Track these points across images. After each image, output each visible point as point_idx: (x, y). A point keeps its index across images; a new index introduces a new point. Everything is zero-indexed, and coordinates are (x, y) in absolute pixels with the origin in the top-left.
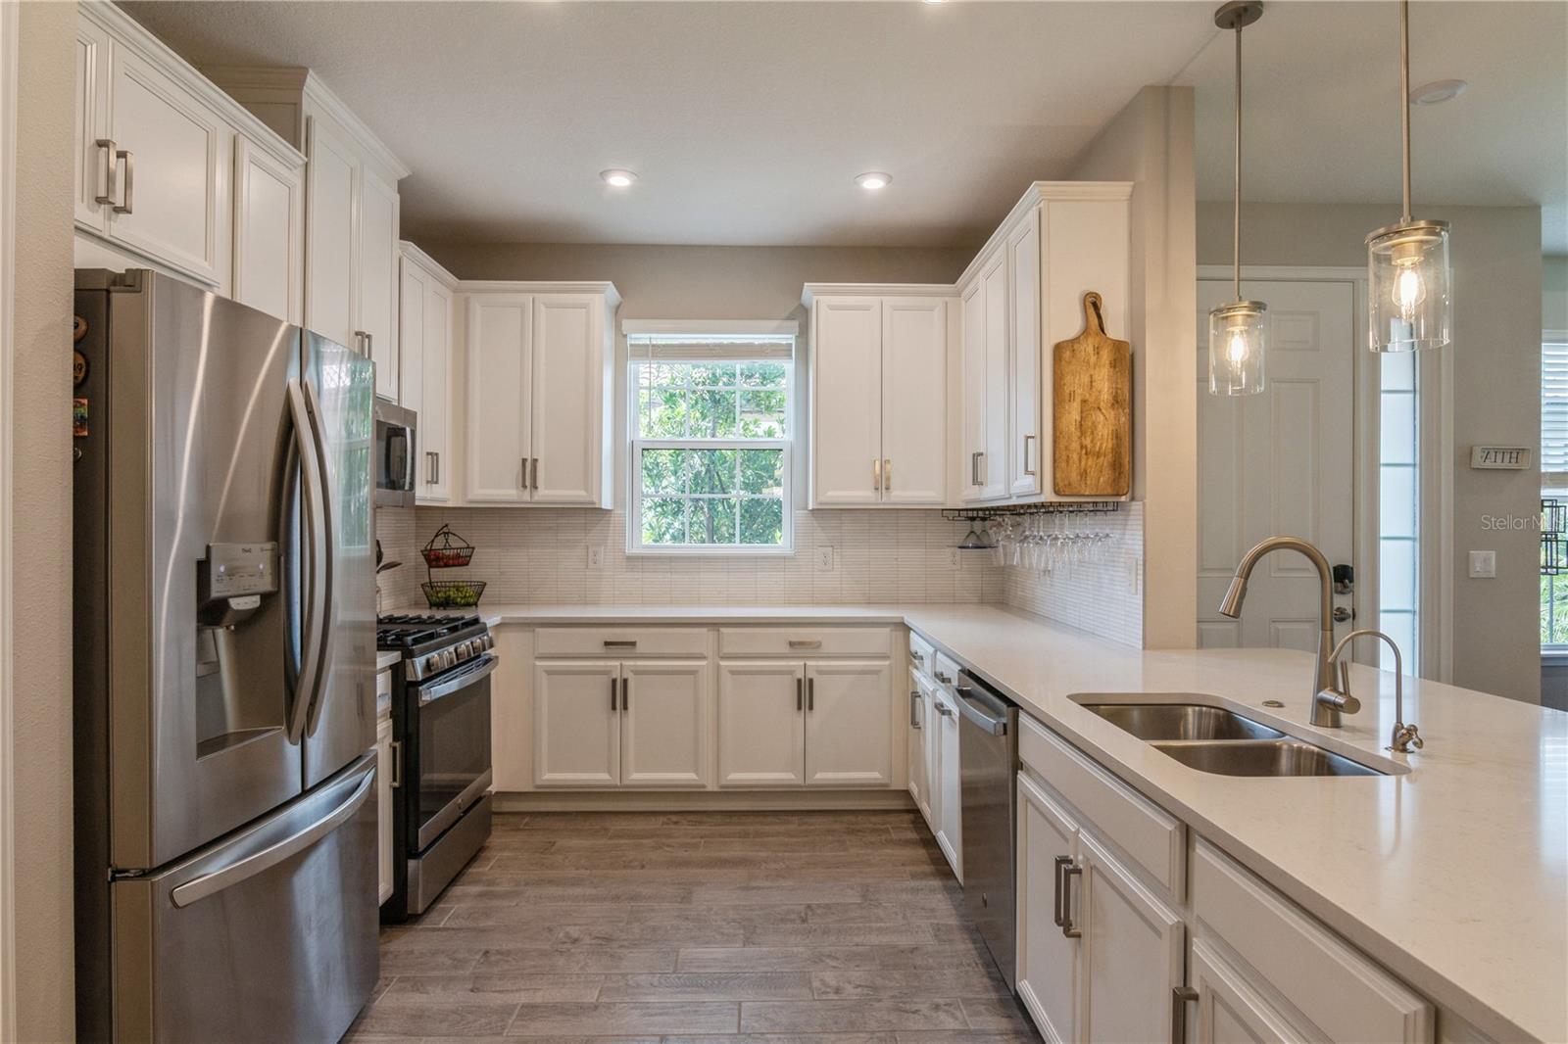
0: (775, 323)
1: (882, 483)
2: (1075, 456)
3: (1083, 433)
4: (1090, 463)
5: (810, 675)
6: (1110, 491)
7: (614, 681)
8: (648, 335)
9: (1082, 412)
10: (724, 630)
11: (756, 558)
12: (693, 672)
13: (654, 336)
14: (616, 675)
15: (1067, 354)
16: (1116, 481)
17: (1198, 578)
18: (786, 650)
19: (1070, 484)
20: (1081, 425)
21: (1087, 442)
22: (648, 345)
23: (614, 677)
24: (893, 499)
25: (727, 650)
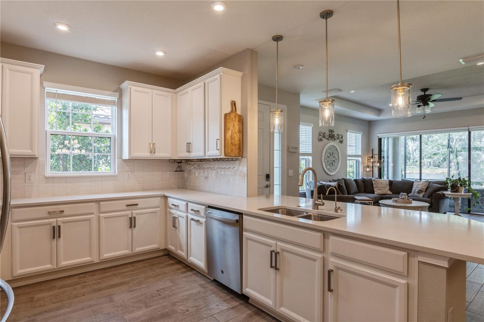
0: (110, 93)
1: (153, 151)
2: (230, 145)
3: (232, 139)
4: (233, 147)
5: (134, 216)
6: (238, 155)
7: (54, 227)
8: (55, 89)
9: (231, 133)
10: (101, 203)
11: (102, 176)
12: (89, 220)
13: (58, 90)
14: (54, 224)
15: (228, 117)
16: (239, 153)
17: (258, 178)
18: (125, 208)
19: (229, 153)
20: (231, 137)
21: (233, 141)
22: (55, 93)
23: (53, 225)
24: (156, 156)
25: (103, 210)
